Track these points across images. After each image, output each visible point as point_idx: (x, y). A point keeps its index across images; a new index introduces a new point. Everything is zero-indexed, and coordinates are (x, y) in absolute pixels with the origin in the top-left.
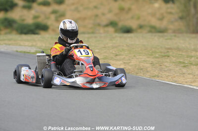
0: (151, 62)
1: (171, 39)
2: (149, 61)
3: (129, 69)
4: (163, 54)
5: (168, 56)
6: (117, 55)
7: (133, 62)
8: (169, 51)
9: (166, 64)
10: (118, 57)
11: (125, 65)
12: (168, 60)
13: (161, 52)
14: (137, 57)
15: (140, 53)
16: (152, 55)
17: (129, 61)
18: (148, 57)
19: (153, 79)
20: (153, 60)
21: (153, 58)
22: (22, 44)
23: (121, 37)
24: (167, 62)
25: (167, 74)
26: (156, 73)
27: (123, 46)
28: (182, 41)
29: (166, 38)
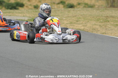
0: (99, 25)
1: (104, 11)
2: (98, 24)
3: (87, 29)
4: (105, 20)
5: (109, 21)
6: (77, 21)
7: (89, 25)
8: (108, 18)
9: (108, 26)
10: (78, 22)
11: (84, 27)
12: (109, 24)
13: (103, 19)
14: (90, 22)
15: (91, 20)
16: (98, 21)
17: (86, 25)
18: (97, 22)
19: (103, 35)
20: (100, 24)
21: (99, 23)
22: (17, 15)
23: (73, 10)
24: (109, 25)
25: (111, 32)
26: (104, 31)
27: (79, 16)
28: (110, 12)
29: (101, 10)
